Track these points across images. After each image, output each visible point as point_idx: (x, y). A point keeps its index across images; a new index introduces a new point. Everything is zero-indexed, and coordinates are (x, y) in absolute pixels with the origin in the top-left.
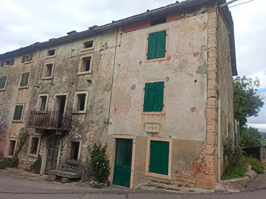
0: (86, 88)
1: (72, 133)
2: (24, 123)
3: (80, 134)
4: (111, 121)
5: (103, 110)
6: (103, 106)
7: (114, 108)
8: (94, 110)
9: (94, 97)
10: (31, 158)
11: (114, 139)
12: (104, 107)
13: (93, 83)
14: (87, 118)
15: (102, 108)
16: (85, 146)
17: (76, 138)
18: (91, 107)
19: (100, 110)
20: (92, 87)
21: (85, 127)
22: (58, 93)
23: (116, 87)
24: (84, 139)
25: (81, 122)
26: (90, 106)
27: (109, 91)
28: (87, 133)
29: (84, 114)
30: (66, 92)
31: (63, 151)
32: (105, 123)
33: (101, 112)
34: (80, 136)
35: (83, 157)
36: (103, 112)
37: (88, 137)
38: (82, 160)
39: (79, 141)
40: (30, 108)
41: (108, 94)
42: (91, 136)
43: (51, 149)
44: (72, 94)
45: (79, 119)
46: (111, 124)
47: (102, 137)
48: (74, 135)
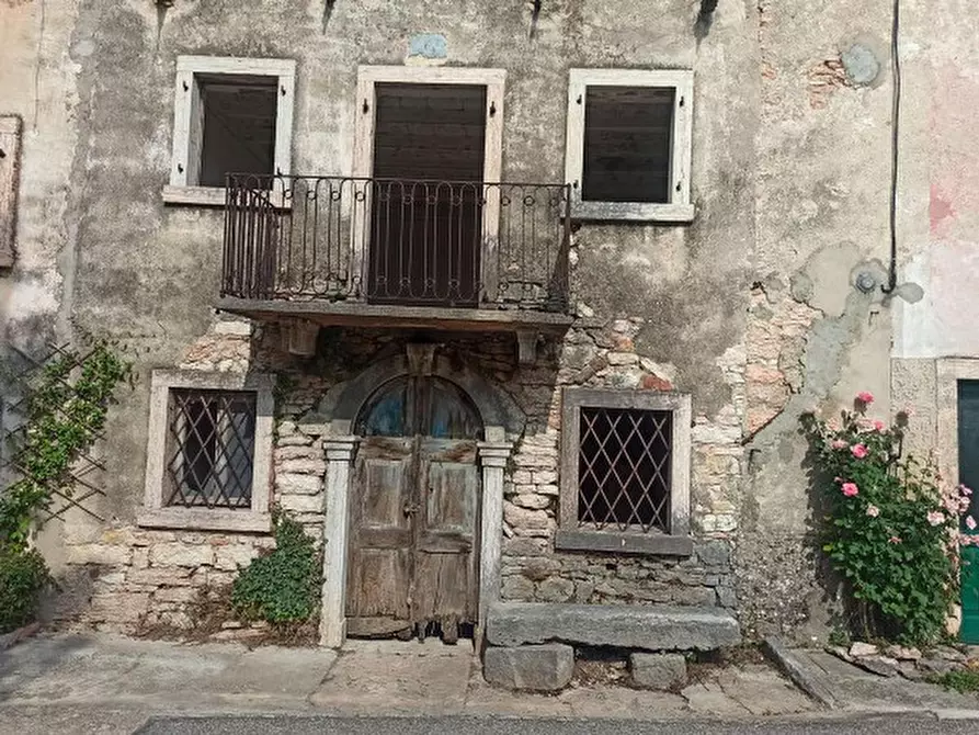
0: (671, 49)
1: (581, 355)
2: (38, 275)
3: (659, 360)
4: (909, 274)
5: (834, 205)
6: (831, 181)
7: (928, 199)
8: (759, 203)
9: (749, 122)
10: (188, 537)
11: (955, 383)
12: (841, 185)
13: (724, 22)
14: (703, 252)
15: (821, 190)
16: (721, 434)
17: (626, 385)
18: (732, 183)
19: (811, 207)
20: (720, 46)
21: (703, 317)
22: (401, 63)
23: (928, 64)
24: (708, 390)
25: (654, 279)
26: (724, 176)
27: (872, 83)
28: (719, 351)
29: (676, 224)
30: (473, 65)
31: (521, 476)
32: (863, 288)
33: (824, 218)
34: (664, 373)
35: (710, 505)
36: (839, 218)
37: (738, 379)
38: (707, 523)
39: (664, 403)
40: (90, 164)
41: (865, 104)
42: (755, 372)
43: (379, 462)
44: (540, 82)
45: (631, 258)
46: (917, 294)
47: (855, 373)
48: (602, 364)
